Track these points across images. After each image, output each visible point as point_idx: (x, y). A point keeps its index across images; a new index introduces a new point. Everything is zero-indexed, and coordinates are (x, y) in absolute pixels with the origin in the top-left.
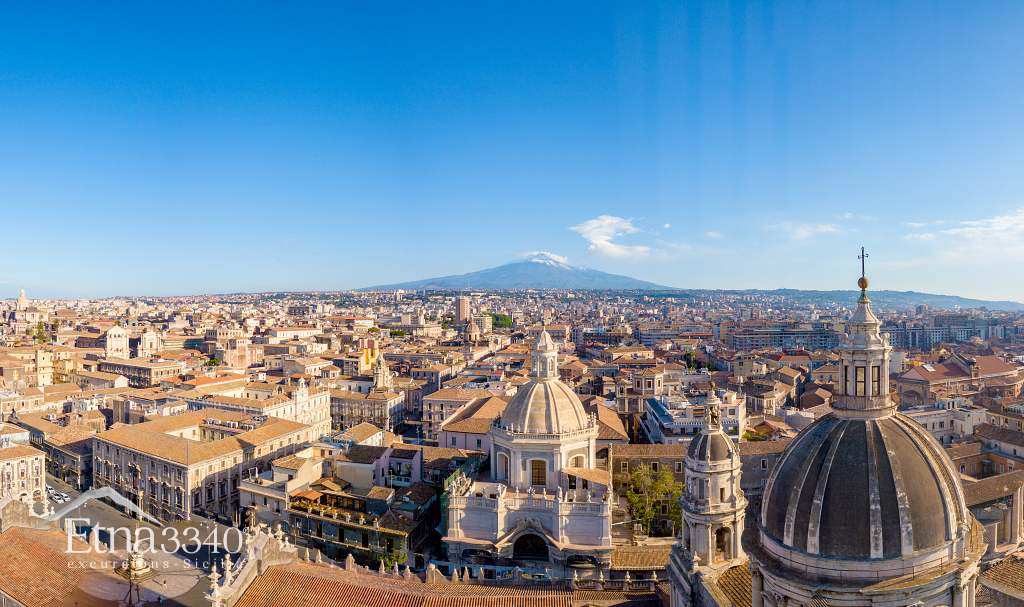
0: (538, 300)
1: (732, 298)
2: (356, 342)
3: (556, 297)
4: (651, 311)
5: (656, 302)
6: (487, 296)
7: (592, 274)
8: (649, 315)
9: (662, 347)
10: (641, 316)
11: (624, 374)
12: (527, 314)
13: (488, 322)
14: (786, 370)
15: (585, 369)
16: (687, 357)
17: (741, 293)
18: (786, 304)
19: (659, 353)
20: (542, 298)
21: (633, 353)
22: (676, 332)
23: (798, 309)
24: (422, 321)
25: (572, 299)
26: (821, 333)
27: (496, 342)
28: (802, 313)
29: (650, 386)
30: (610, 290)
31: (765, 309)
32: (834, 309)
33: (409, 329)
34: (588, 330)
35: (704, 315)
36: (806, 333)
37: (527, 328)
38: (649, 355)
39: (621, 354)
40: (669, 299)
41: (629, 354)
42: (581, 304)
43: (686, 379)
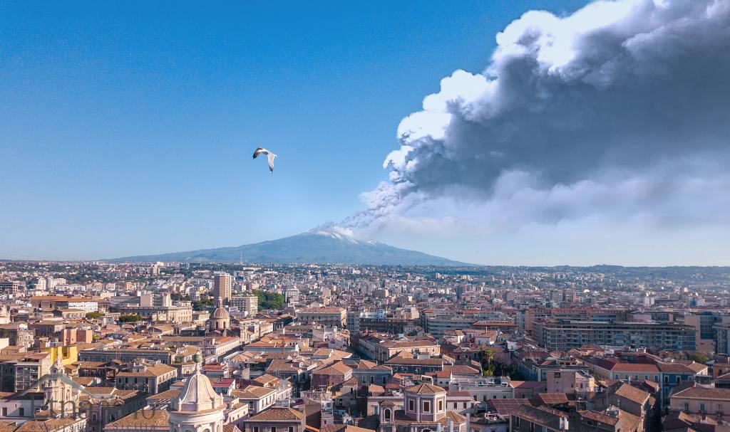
0: (320, 276)
1: (538, 276)
2: (60, 334)
3: (339, 273)
4: (443, 291)
5: (450, 279)
6: (261, 271)
7: (380, 249)
8: (440, 296)
9: (451, 340)
10: (431, 295)
11: (397, 381)
12: (305, 292)
13: (253, 303)
14: (625, 391)
15: (348, 374)
16: (481, 356)
17: (550, 270)
18: (607, 284)
19: (447, 348)
20: (324, 274)
21: (414, 348)
22: (470, 320)
23: (622, 289)
24: (168, 302)
25: (357, 276)
26: (668, 328)
27: (251, 330)
28: (630, 295)
29: (426, 409)
30: (399, 266)
31: (581, 290)
32: (671, 289)
33: (147, 313)
34: (366, 314)
35: (505, 298)
36: (646, 327)
37: (297, 311)
38: (435, 350)
39: (399, 350)
40: (464, 277)
41: (409, 350)
42: (366, 281)
43: (481, 392)
